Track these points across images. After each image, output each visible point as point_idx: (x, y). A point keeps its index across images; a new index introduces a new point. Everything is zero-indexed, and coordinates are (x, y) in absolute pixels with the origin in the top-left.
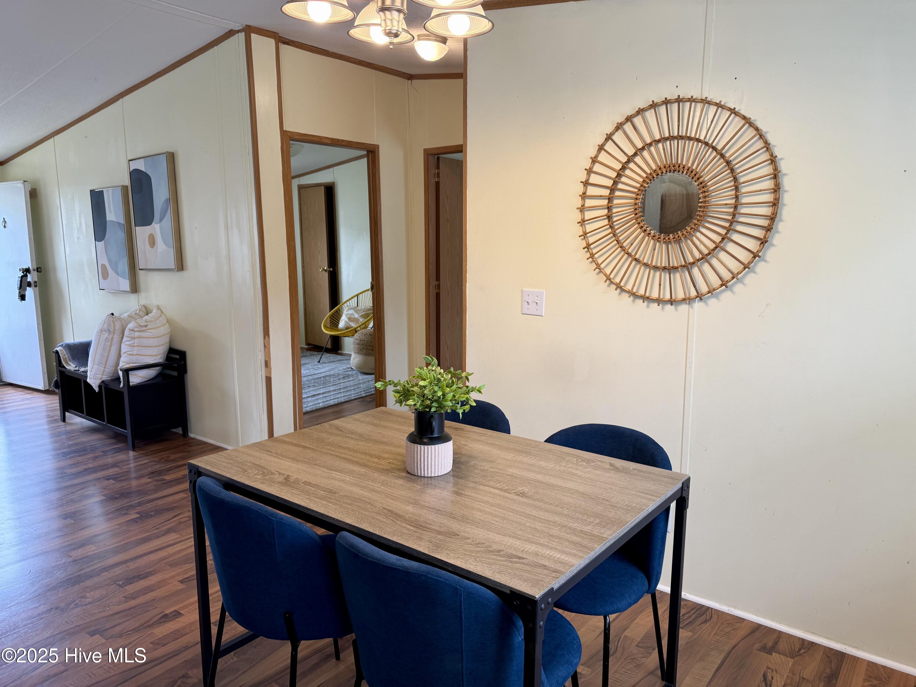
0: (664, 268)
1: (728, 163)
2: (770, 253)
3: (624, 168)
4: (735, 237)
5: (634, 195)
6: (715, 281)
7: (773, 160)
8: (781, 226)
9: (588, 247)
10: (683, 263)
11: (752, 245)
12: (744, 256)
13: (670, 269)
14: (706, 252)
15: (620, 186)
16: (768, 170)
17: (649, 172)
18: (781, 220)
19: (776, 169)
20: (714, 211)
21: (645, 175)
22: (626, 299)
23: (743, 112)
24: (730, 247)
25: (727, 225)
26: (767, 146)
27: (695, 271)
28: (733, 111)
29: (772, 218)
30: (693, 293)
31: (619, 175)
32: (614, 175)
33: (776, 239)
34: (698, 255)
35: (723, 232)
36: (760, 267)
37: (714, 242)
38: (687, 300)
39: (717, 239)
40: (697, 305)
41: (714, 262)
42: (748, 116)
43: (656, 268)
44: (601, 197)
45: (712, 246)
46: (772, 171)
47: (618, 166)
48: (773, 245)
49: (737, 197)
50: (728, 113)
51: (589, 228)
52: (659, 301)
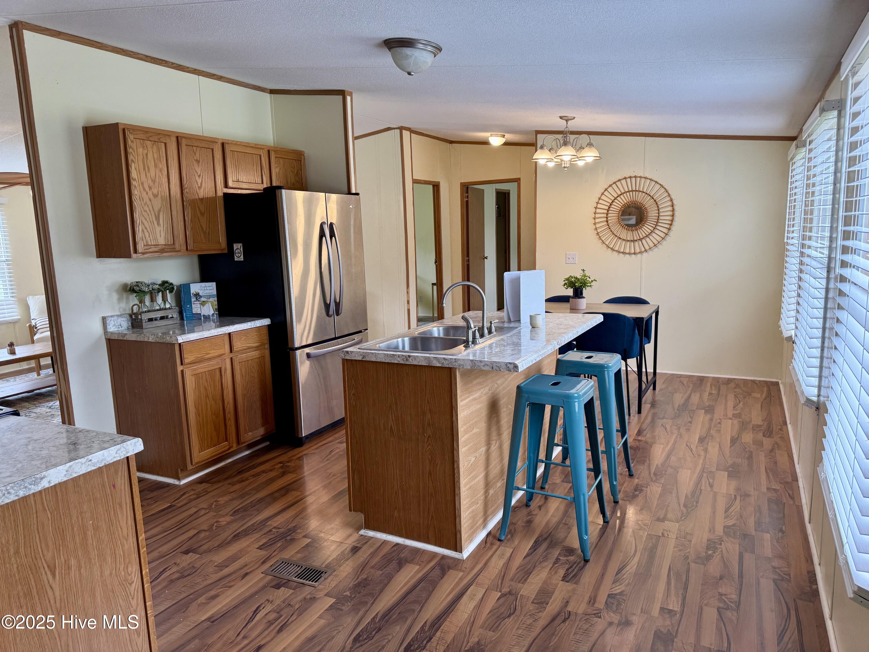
0: (631, 241)
1: (655, 201)
2: (671, 233)
3: (613, 202)
4: (658, 228)
5: (618, 213)
6: (652, 245)
7: (671, 200)
8: (674, 223)
9: (598, 234)
10: (639, 238)
11: (665, 231)
12: (662, 235)
13: (634, 241)
14: (647, 234)
15: (611, 209)
16: (670, 203)
17: (623, 203)
18: (675, 221)
19: (673, 203)
20: (650, 218)
21: (622, 205)
22: (615, 254)
23: (660, 182)
24: (656, 231)
25: (655, 223)
26: (669, 195)
27: (644, 241)
28: (656, 182)
29: (672, 221)
30: (643, 250)
31: (611, 205)
32: (609, 205)
33: (673, 228)
34: (644, 235)
35: (654, 226)
36: (668, 238)
37: (651, 230)
38: (641, 252)
39: (652, 229)
40: (645, 254)
41: (651, 237)
42: (662, 184)
43: (628, 241)
44: (603, 213)
45: (650, 231)
46: (671, 204)
47: (611, 201)
48: (672, 230)
49: (659, 213)
50: (655, 183)
51: (598, 226)
52: (629, 254)
